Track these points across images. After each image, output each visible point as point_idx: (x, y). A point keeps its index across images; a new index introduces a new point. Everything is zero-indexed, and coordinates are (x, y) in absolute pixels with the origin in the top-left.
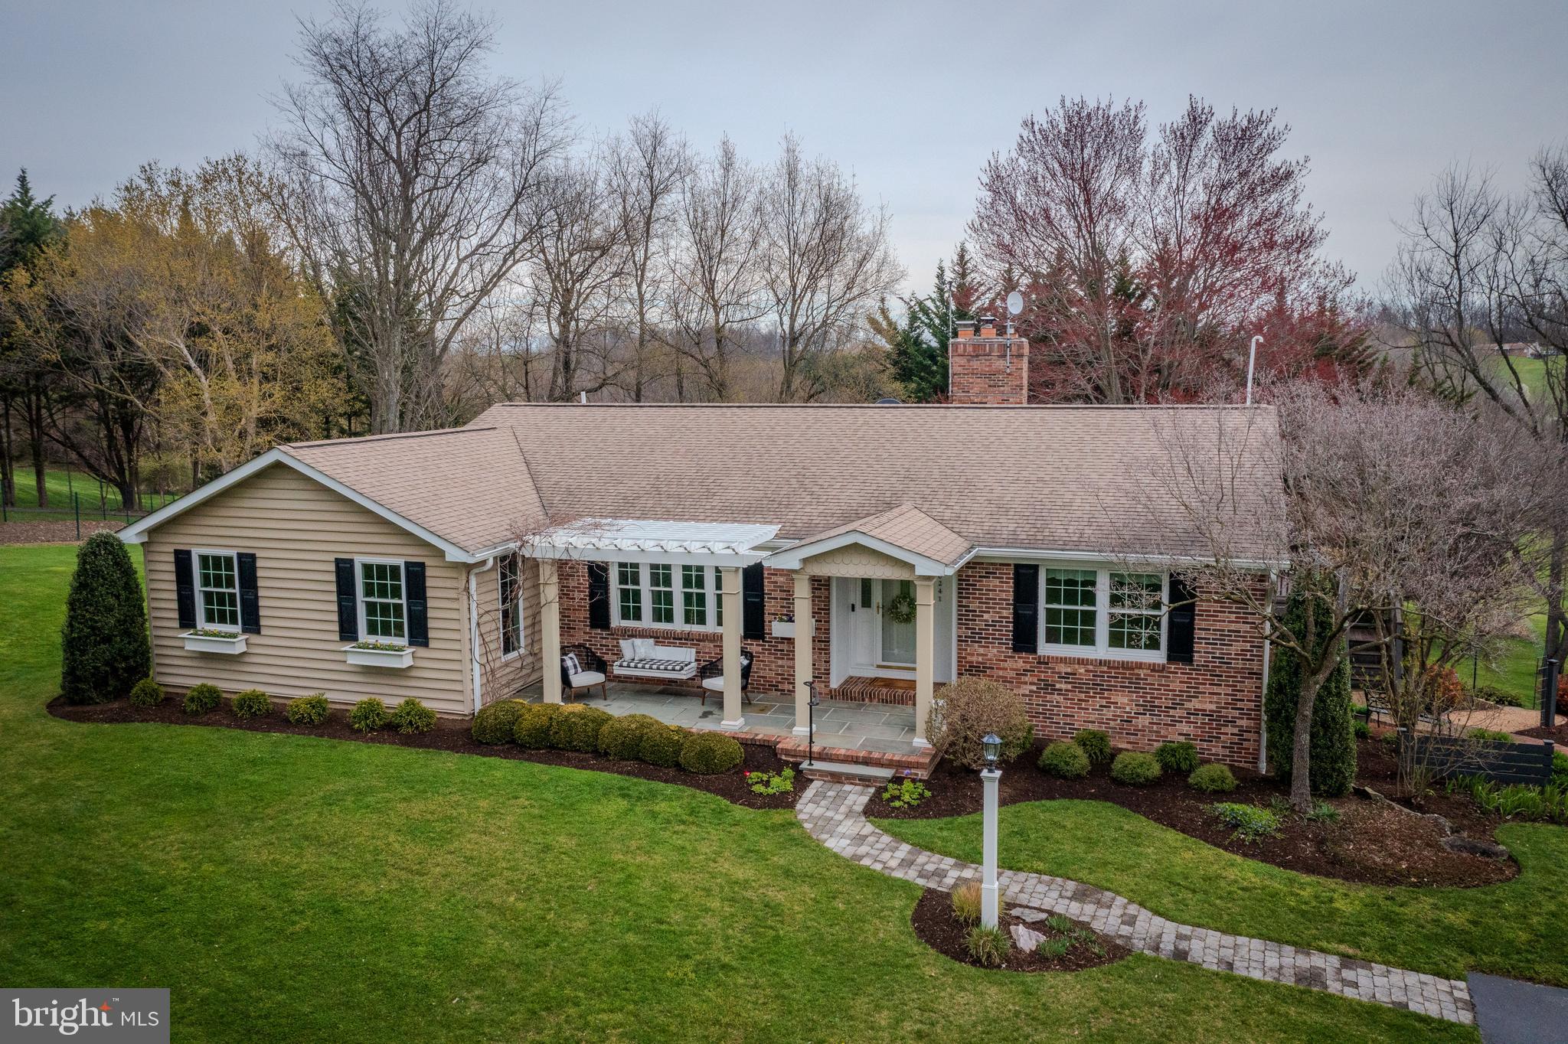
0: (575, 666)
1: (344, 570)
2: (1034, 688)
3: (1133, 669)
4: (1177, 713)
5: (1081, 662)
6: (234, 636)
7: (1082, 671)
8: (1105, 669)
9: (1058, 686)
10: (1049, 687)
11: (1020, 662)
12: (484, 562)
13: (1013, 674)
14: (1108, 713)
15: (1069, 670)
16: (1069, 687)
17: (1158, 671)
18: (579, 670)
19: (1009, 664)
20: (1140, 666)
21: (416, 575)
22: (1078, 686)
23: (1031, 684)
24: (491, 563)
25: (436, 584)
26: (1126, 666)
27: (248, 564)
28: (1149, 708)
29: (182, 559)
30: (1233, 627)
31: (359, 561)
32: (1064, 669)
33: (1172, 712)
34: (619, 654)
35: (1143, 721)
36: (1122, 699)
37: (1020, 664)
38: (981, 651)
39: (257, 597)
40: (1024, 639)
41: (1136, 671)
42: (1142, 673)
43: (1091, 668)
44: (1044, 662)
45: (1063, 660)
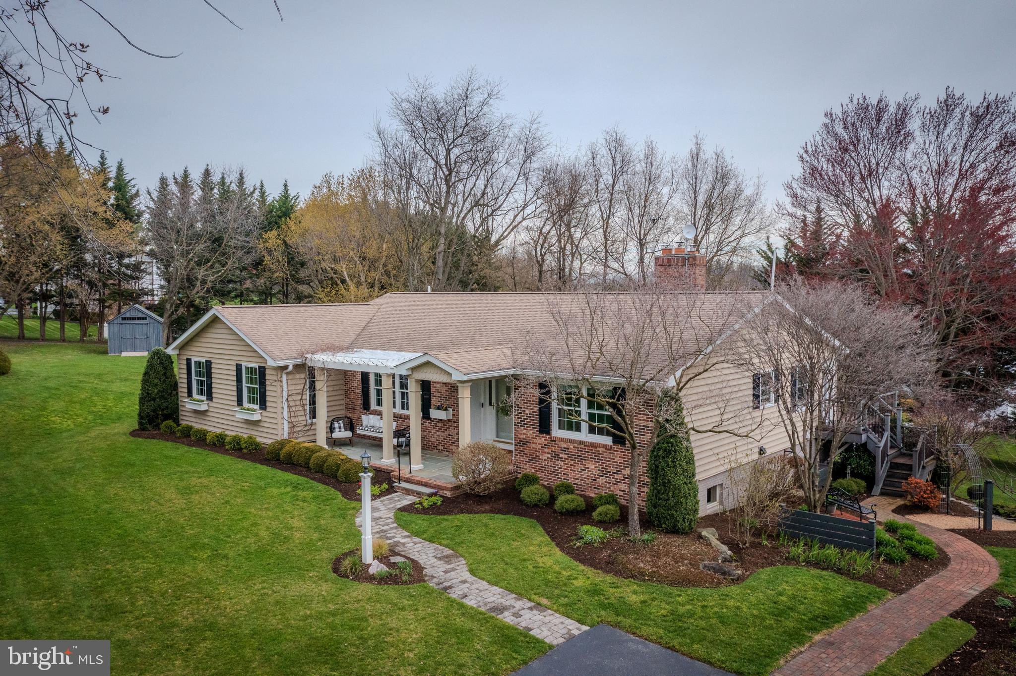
0: (340, 428)
1: (239, 368)
2: (549, 456)
3: (596, 447)
4: (619, 477)
5: (571, 441)
6: (203, 401)
7: (572, 447)
8: (583, 446)
9: (561, 456)
10: (556, 456)
11: (542, 440)
12: (286, 367)
13: (539, 447)
14: (585, 474)
15: (566, 446)
16: (566, 456)
17: (608, 450)
18: (343, 430)
19: (538, 441)
20: (599, 445)
21: (262, 371)
22: (570, 457)
23: (549, 453)
24: (291, 368)
25: (270, 376)
26: (593, 445)
27: (209, 364)
28: (604, 472)
29: (189, 361)
30: (645, 424)
31: (244, 365)
32: (563, 445)
33: (616, 476)
34: (360, 423)
35: (602, 480)
36: (591, 466)
37: (543, 441)
38: (525, 432)
39: (211, 383)
40: (544, 427)
41: (598, 449)
42: (601, 450)
43: (576, 445)
44: (554, 440)
45: (562, 440)
